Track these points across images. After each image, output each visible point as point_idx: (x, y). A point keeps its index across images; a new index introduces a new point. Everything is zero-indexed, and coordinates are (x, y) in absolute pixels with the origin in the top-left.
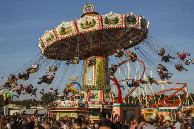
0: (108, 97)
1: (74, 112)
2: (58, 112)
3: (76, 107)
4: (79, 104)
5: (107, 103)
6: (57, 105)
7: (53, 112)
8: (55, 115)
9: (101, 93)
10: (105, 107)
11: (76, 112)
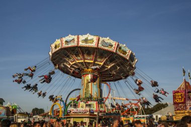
0: (102, 107)
1: (86, 117)
2: (72, 117)
3: (88, 113)
4: (90, 111)
5: (101, 112)
6: (71, 111)
7: (67, 118)
8: (69, 121)
9: (96, 103)
10: (100, 114)
11: (88, 117)
